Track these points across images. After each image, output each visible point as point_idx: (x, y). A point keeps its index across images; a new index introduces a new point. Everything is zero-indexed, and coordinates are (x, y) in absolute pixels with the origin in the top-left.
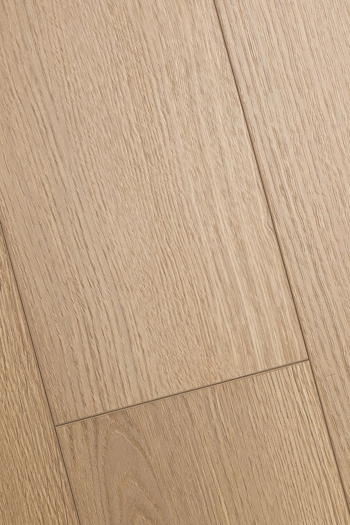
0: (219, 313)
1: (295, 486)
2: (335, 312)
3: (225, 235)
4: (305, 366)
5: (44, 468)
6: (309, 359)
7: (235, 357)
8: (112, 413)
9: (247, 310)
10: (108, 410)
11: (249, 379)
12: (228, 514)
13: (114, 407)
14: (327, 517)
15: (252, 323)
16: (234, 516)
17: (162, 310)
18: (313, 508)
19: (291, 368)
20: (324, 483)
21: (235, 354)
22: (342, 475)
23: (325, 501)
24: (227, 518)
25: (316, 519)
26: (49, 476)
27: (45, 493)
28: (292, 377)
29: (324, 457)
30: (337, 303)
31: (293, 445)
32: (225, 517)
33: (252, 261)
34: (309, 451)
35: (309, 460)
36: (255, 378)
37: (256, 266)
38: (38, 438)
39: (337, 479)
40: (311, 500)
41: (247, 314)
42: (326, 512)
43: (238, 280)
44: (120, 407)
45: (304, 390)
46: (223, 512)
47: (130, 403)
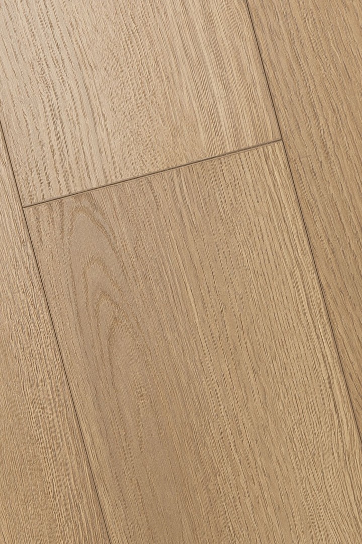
0: (185, 91)
1: (266, 274)
2: (312, 87)
3: (192, 8)
4: (278, 146)
5: (13, 249)
6: (282, 139)
7: (202, 137)
8: (76, 195)
9: (215, 88)
10: (73, 192)
11: (216, 161)
12: (195, 302)
13: (79, 189)
14: (300, 309)
15: (221, 101)
16: (200, 304)
17: (127, 89)
18: (285, 299)
19: (262, 149)
20: (297, 273)
21: (202, 134)
22: (318, 265)
23: (299, 292)
24: (193, 305)
25: (287, 311)
26: (18, 257)
27: (14, 274)
28: (263, 158)
29: (298, 245)
30: (314, 77)
31: (264, 231)
32: (191, 305)
33: (221, 34)
34: (281, 238)
35: (281, 247)
36: (222, 159)
37: (225, 39)
38: (7, 219)
39: (312, 268)
40: (283, 291)
41: (215, 91)
42: (299, 304)
43: (206, 55)
44: (85, 189)
45: (276, 173)
46: (189, 299)
47: (95, 186)
